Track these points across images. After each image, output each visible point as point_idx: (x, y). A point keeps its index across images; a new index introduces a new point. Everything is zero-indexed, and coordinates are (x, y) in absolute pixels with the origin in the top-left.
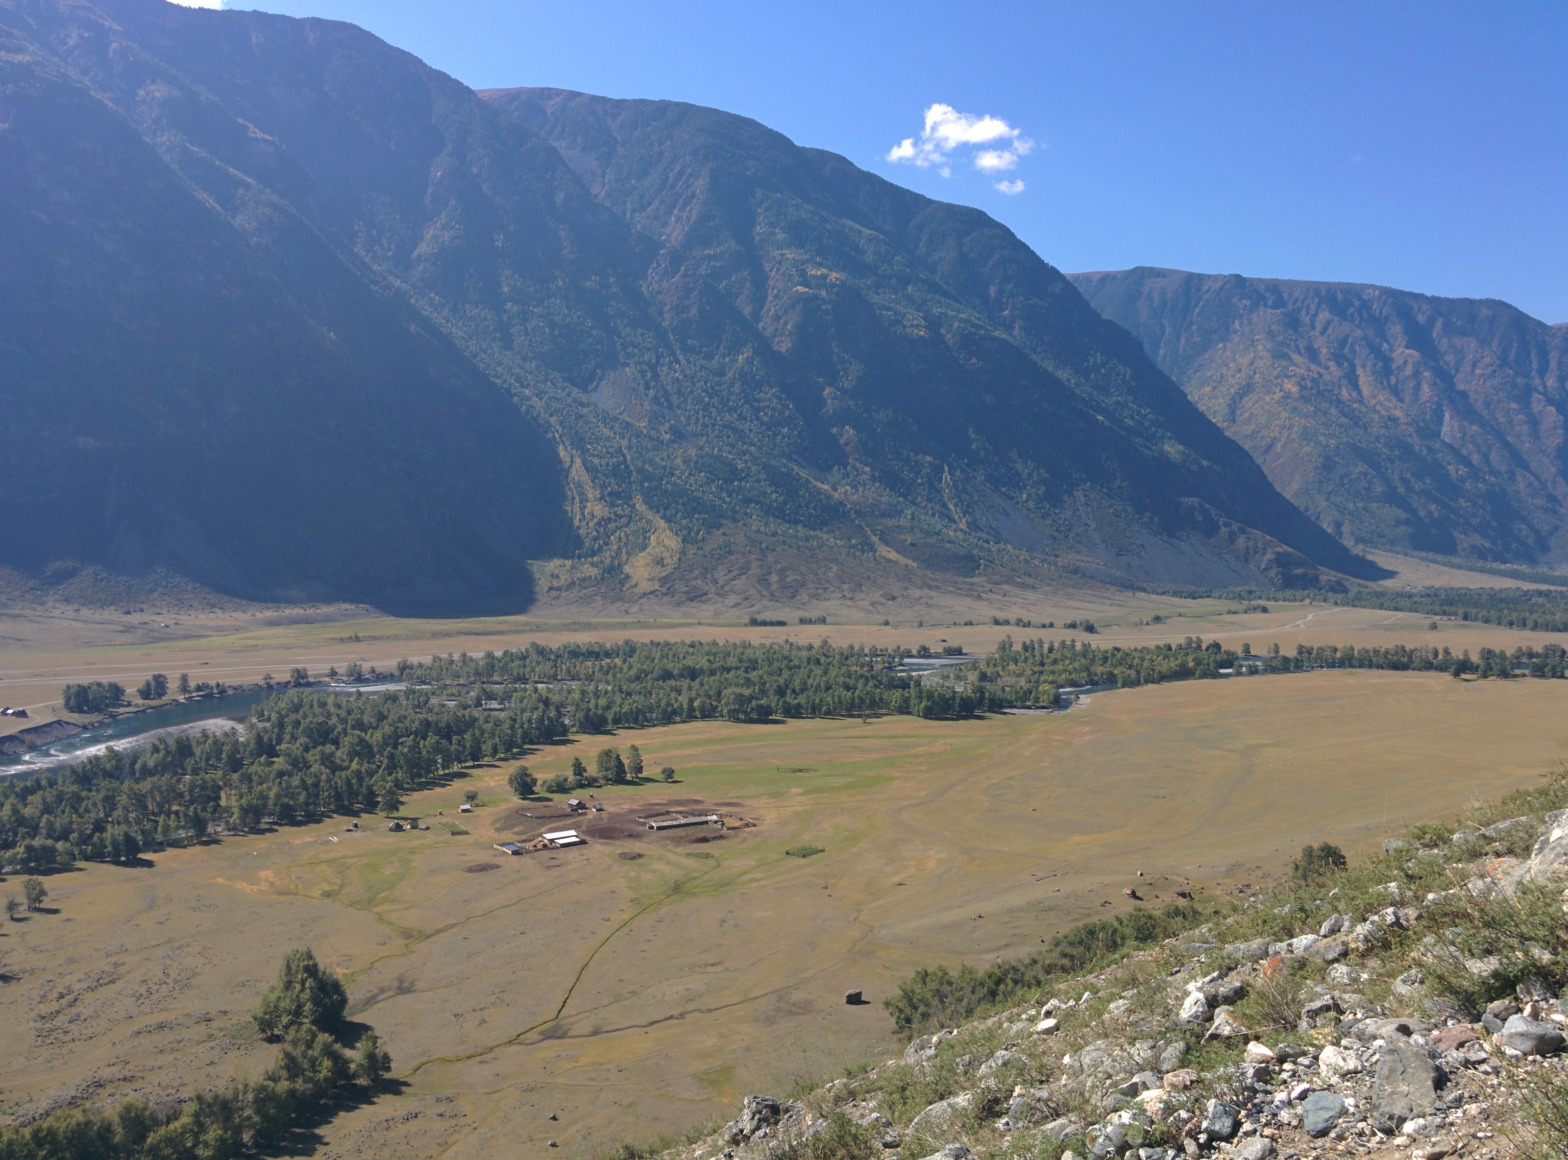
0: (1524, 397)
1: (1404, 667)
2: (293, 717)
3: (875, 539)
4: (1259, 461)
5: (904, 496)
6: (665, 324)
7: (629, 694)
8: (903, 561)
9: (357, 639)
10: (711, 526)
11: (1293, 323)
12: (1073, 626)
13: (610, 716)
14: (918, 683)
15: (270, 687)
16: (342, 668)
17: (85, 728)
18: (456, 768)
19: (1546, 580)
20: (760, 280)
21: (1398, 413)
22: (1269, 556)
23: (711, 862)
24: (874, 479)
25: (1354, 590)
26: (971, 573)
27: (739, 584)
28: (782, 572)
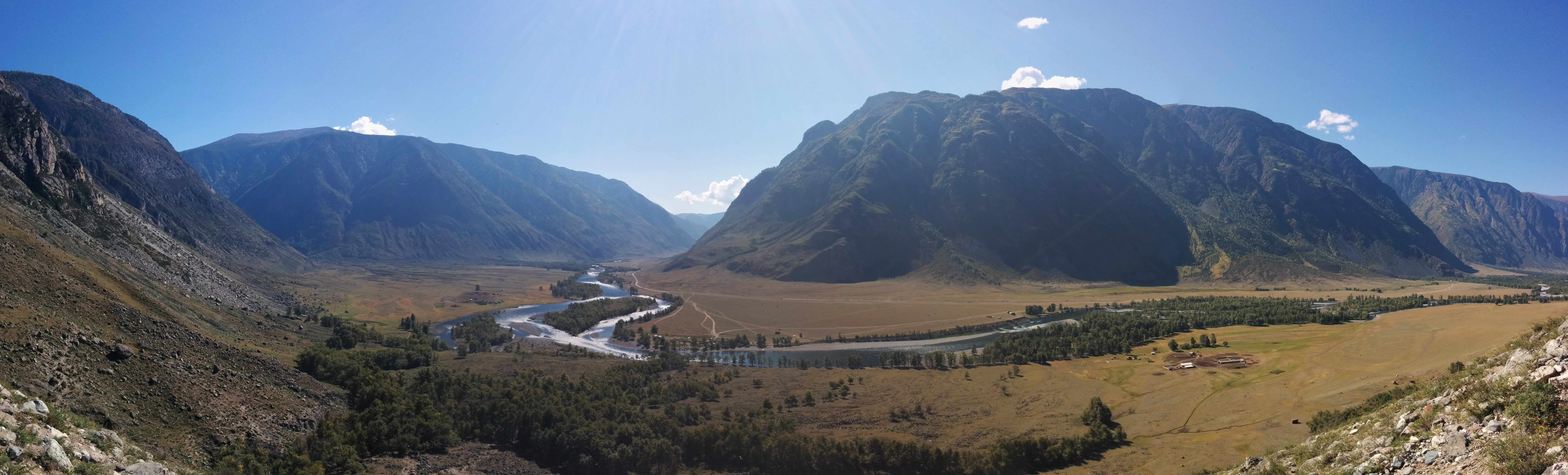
0: (1514, 214)
1: (1481, 302)
2: (1094, 320)
3: (1303, 259)
4: (1435, 233)
5: (1314, 244)
6: (1226, 182)
7: (1212, 315)
8: (1313, 267)
9: (1116, 294)
10: (1242, 254)
11: (1445, 187)
12: (1374, 290)
13: (1204, 323)
14: (1319, 311)
15: (1087, 309)
16: (1111, 303)
17: (1031, 320)
18: (1150, 339)
19: (1522, 272)
20: (1260, 166)
21: (1478, 218)
22: (1439, 265)
23: (1241, 376)
24: (1303, 238)
25: (1466, 276)
26: (1338, 271)
27: (1252, 275)
28: (1268, 272)
